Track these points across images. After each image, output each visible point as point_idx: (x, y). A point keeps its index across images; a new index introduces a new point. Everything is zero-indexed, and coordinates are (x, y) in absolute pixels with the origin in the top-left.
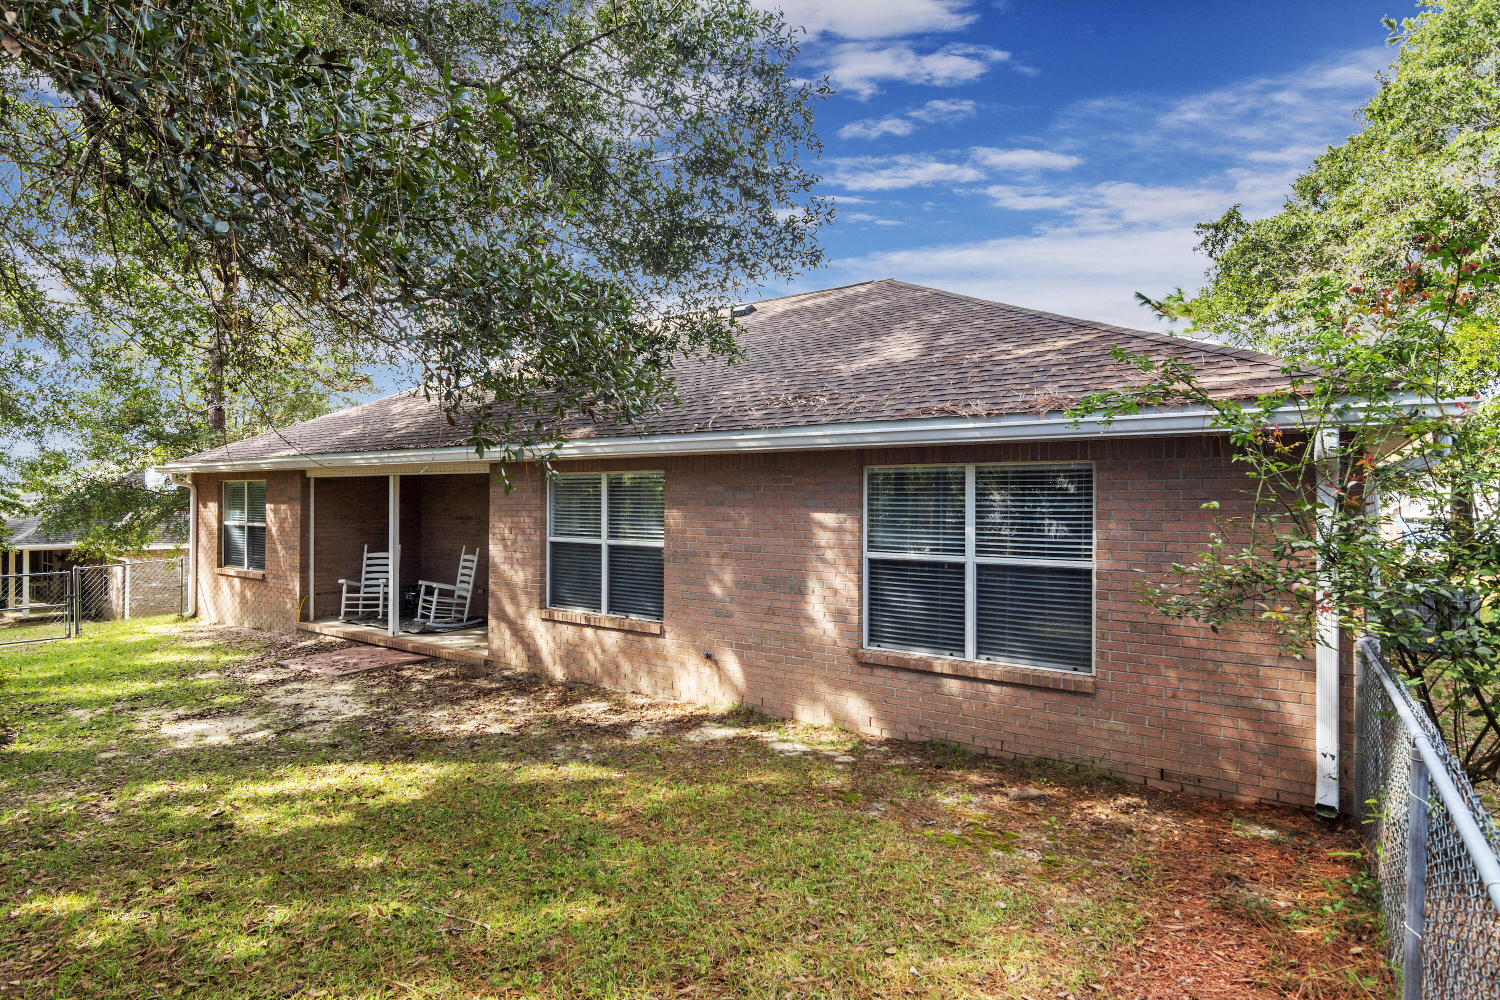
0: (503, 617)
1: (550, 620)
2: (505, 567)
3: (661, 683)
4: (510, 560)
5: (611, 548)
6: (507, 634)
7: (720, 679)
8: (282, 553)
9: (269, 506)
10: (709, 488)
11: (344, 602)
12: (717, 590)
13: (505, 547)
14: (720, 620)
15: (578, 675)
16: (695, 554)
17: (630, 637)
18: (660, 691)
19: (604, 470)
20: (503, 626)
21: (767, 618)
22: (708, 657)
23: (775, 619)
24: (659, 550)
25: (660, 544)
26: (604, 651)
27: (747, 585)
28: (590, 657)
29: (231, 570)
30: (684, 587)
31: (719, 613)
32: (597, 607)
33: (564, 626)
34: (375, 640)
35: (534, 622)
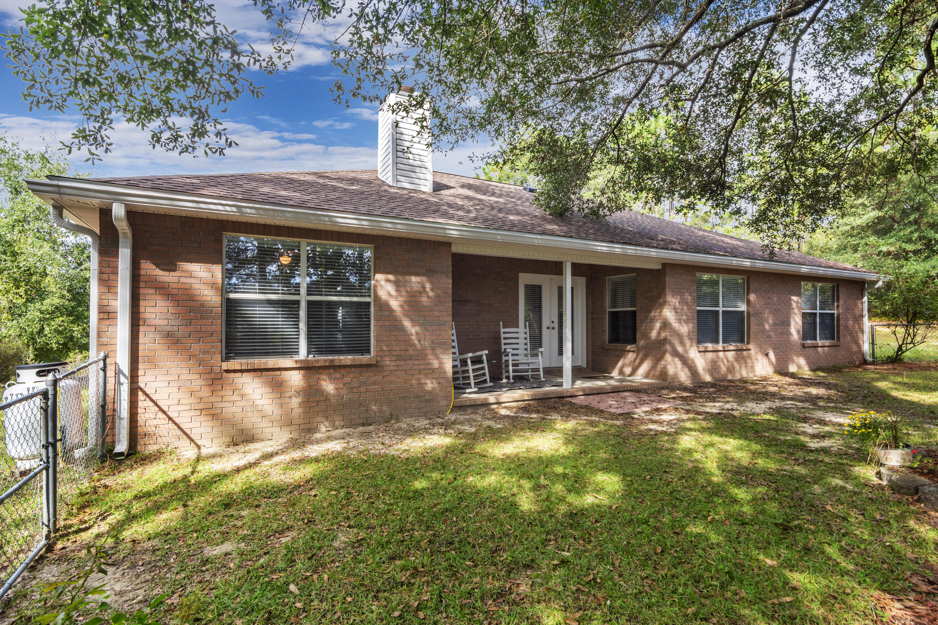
0: (674, 352)
1: (704, 351)
4: (679, 321)
5: (724, 312)
6: (678, 363)
7: (769, 362)
12: (767, 327)
13: (676, 312)
15: (717, 376)
17: (738, 352)
18: (750, 374)
23: (782, 336)
26: (728, 361)
27: (776, 324)
28: (722, 366)
30: (757, 327)
31: (768, 337)
32: (718, 341)
33: (707, 353)
35: (694, 354)
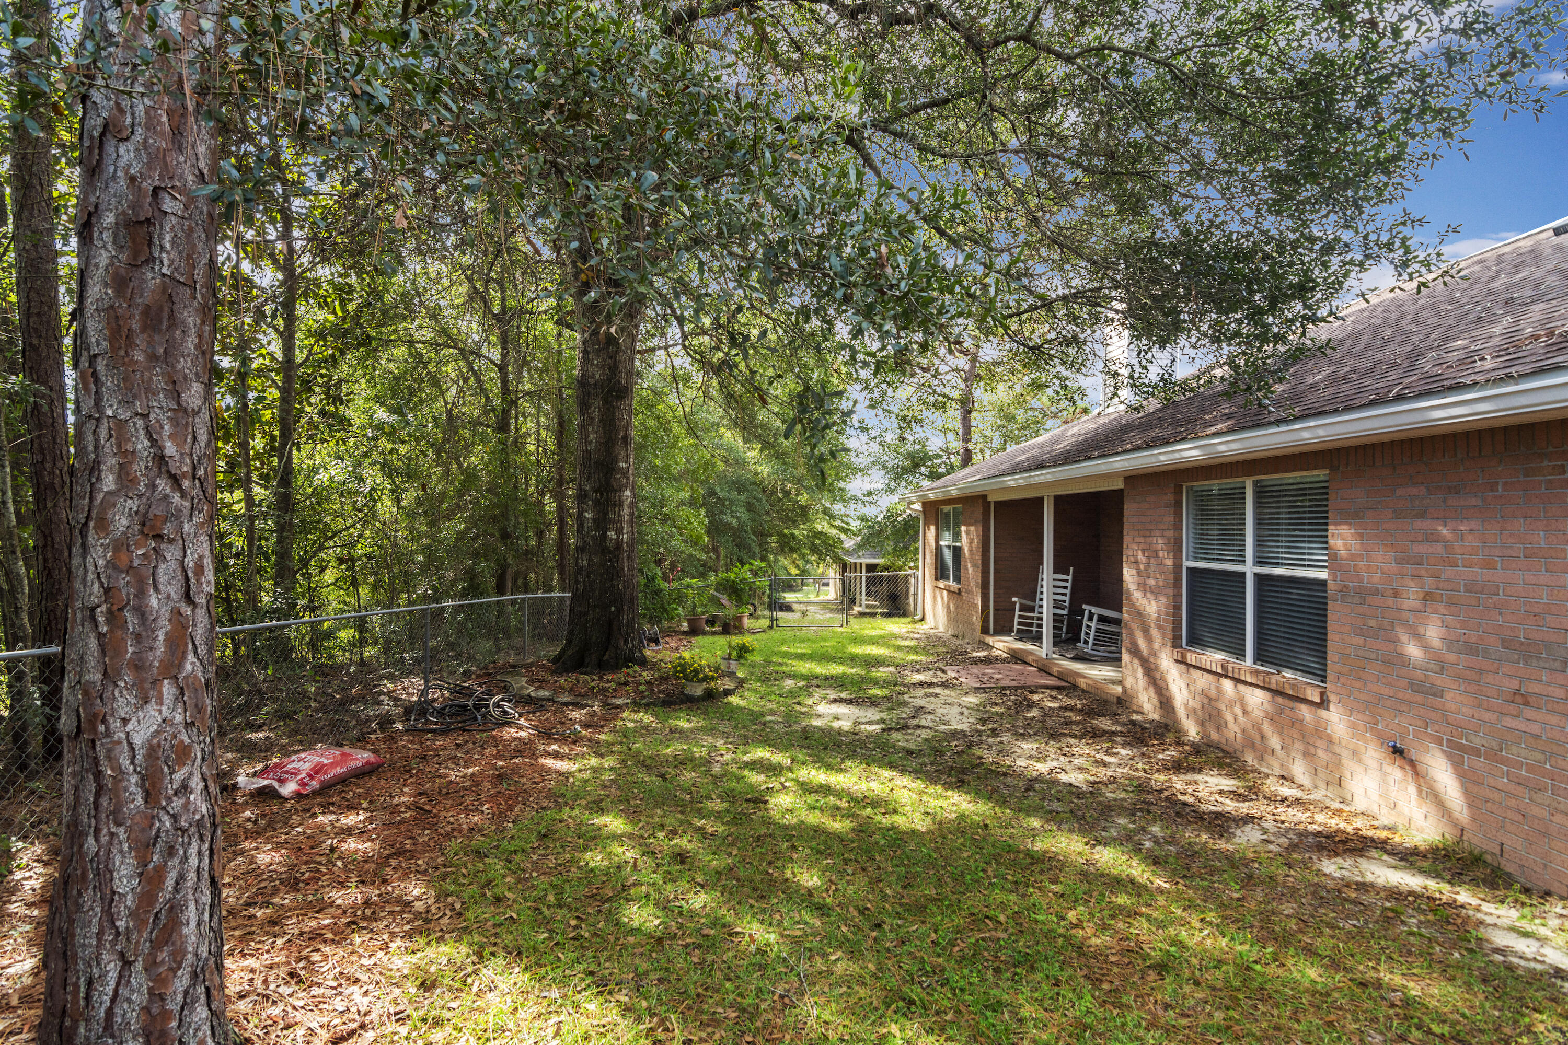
0: (1135, 652)
1: (1181, 661)
2: (1137, 595)
3: (1322, 774)
4: (1143, 587)
5: (1259, 577)
6: (1140, 672)
7: (1420, 791)
8: (970, 570)
9: (963, 528)
10: (1399, 492)
11: (1016, 620)
12: (1413, 651)
13: (1139, 572)
14: (1419, 698)
15: (1215, 736)
16: (1376, 592)
17: (1280, 700)
18: (1322, 785)
19: (1249, 474)
20: (1136, 662)
21: (1512, 708)
22: (1397, 751)
23: (1529, 712)
24: (1323, 583)
25: (1323, 575)
26: (1245, 712)
27: (1470, 649)
28: (1229, 717)
29: (941, 584)
30: (1360, 640)
31: (1416, 686)
32: (1240, 653)
33: (1199, 672)
34: (1030, 659)
35: (1166, 662)
